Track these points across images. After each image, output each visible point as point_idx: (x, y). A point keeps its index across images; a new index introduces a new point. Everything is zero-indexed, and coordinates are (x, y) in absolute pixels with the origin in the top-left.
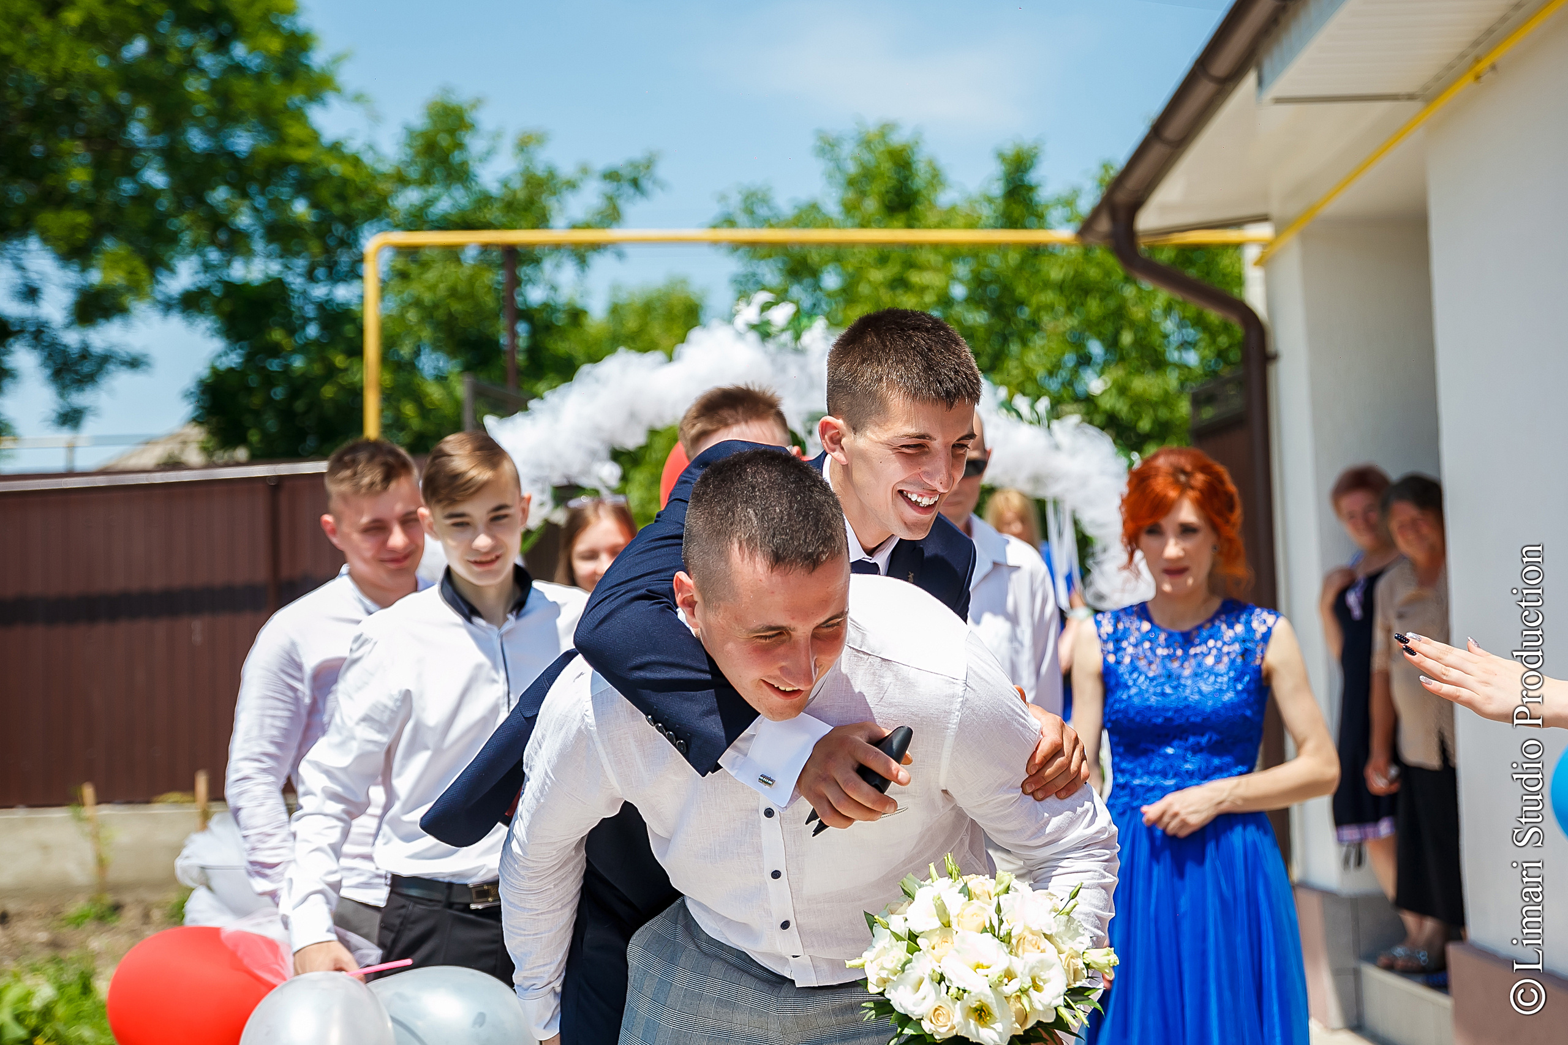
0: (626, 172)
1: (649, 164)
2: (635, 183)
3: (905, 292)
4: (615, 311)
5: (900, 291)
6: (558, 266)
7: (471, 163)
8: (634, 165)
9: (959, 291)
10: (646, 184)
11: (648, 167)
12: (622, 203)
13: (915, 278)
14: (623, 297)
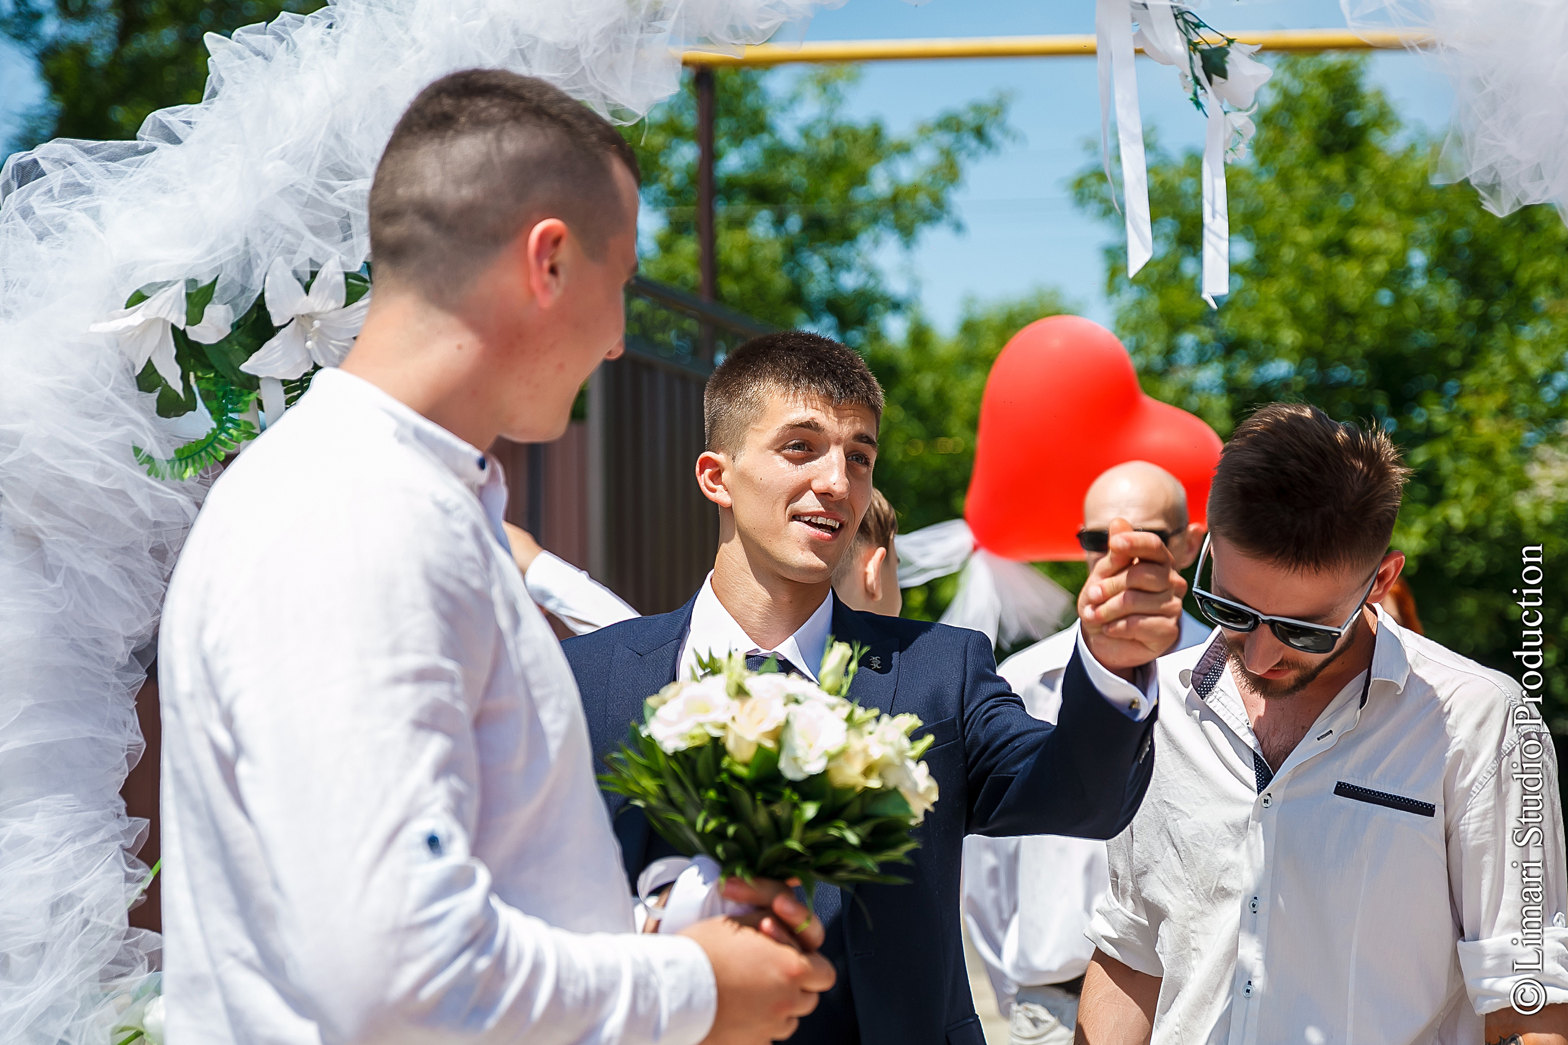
0: (969, 118)
1: (999, 109)
2: (980, 133)
3: (1346, 260)
4: (969, 328)
5: (1337, 259)
6: (877, 242)
7: (769, 112)
8: (978, 108)
9: (1418, 259)
10: (994, 133)
11: (996, 113)
12: (962, 158)
13: (1358, 238)
14: (979, 312)
